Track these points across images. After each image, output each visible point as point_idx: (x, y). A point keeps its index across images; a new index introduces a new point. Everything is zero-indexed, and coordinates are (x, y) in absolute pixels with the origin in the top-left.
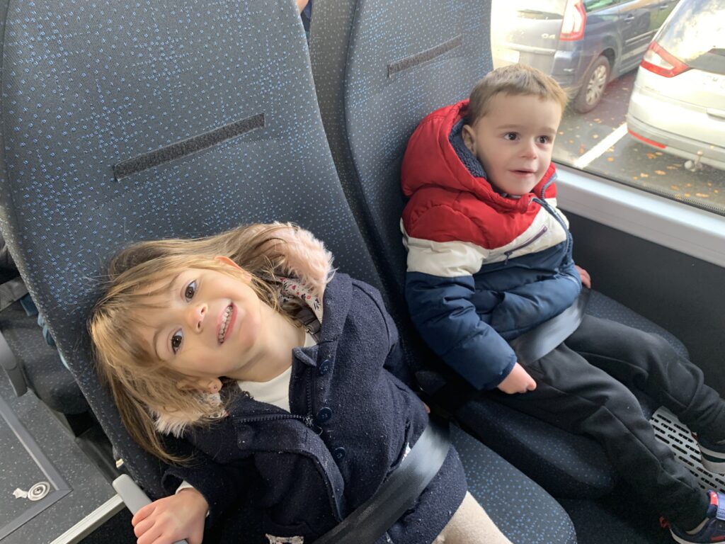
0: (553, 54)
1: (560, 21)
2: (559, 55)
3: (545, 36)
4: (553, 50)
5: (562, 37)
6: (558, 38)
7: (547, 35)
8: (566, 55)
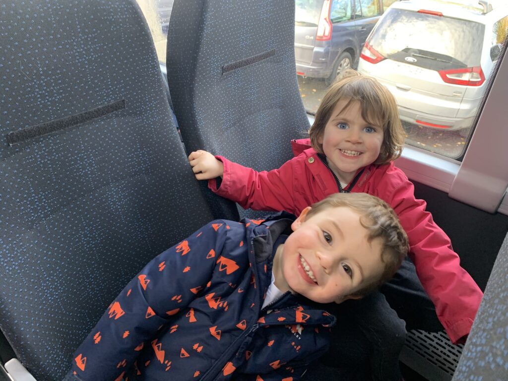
0: (312, 49)
1: (316, 28)
2: (316, 49)
3: (308, 37)
4: (313, 47)
5: (317, 38)
6: (315, 39)
7: (308, 36)
8: (321, 50)
